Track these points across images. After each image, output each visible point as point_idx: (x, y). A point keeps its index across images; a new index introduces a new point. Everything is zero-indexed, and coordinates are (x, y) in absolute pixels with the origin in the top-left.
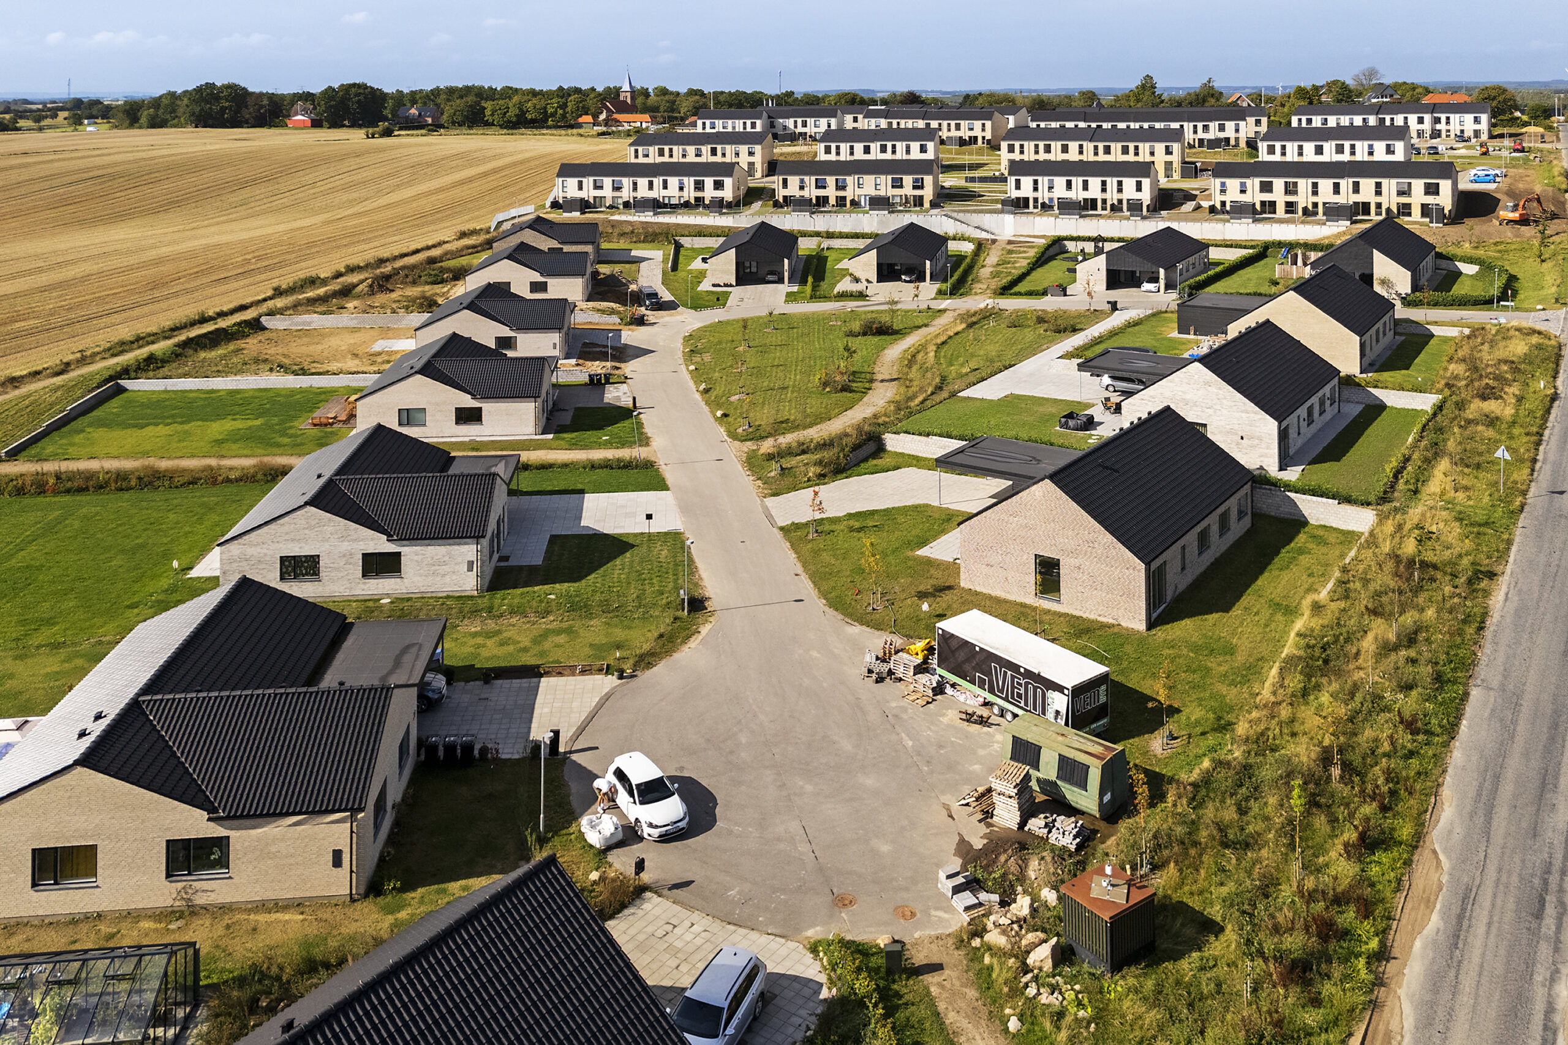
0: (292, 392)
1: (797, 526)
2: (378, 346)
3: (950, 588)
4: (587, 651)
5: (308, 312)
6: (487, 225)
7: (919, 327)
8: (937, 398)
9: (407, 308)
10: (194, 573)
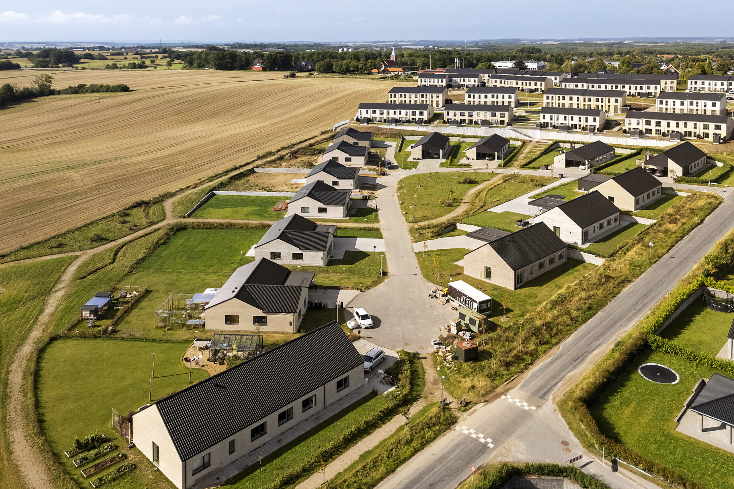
0: (267, 198)
1: (420, 253)
2: (294, 181)
3: (461, 274)
4: (353, 284)
5: (269, 166)
6: (331, 128)
7: (486, 181)
8: (479, 211)
9: (303, 166)
10: (247, 255)
